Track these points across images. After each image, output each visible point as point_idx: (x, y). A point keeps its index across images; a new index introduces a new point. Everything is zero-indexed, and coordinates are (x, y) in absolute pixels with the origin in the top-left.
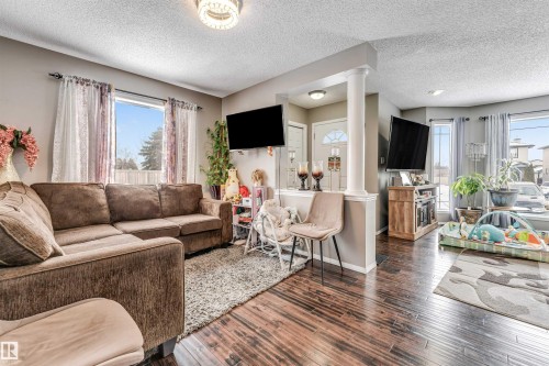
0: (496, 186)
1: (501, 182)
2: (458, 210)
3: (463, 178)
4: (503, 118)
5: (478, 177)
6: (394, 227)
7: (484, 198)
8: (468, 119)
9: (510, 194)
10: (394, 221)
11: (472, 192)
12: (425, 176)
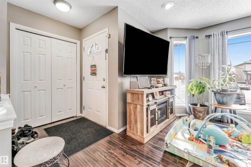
0: (218, 88)
1: (222, 85)
2: (191, 106)
3: (194, 82)
4: (222, 34)
5: (204, 81)
6: (130, 127)
7: (210, 96)
8: (197, 37)
9: (229, 95)
10: (130, 122)
11: (201, 92)
12: (167, 80)
